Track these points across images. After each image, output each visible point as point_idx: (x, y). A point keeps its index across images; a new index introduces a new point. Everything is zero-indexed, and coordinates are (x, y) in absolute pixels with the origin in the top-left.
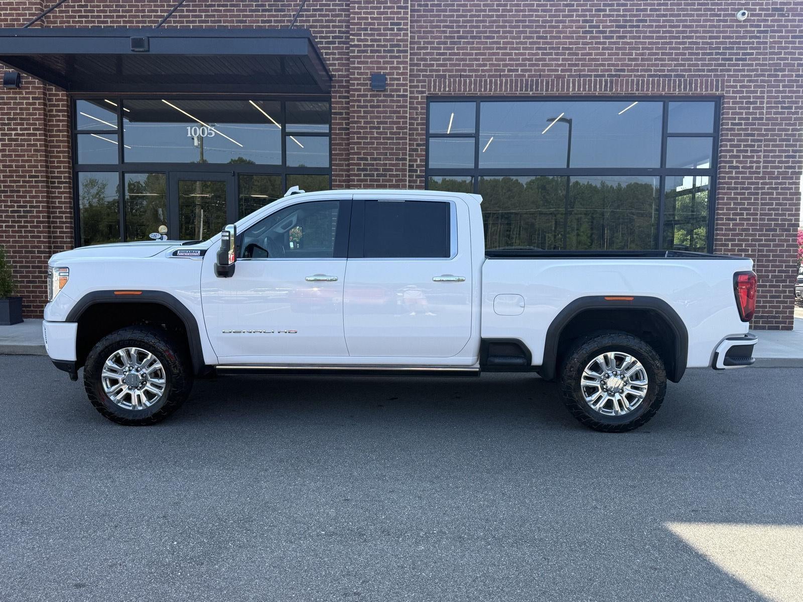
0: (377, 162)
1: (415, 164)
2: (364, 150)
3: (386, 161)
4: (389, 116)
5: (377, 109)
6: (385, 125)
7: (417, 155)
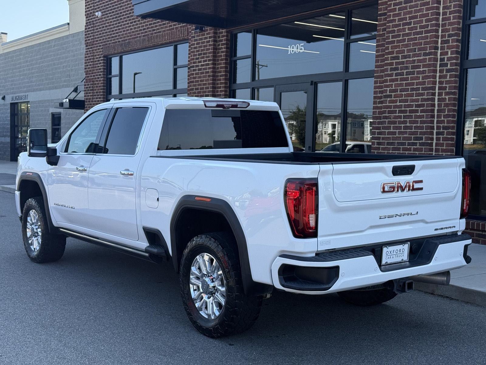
0: (407, 59)
1: (446, 57)
2: (397, 49)
3: (414, 57)
4: (420, 9)
5: (410, 4)
6: (416, 20)
7: (449, 48)
